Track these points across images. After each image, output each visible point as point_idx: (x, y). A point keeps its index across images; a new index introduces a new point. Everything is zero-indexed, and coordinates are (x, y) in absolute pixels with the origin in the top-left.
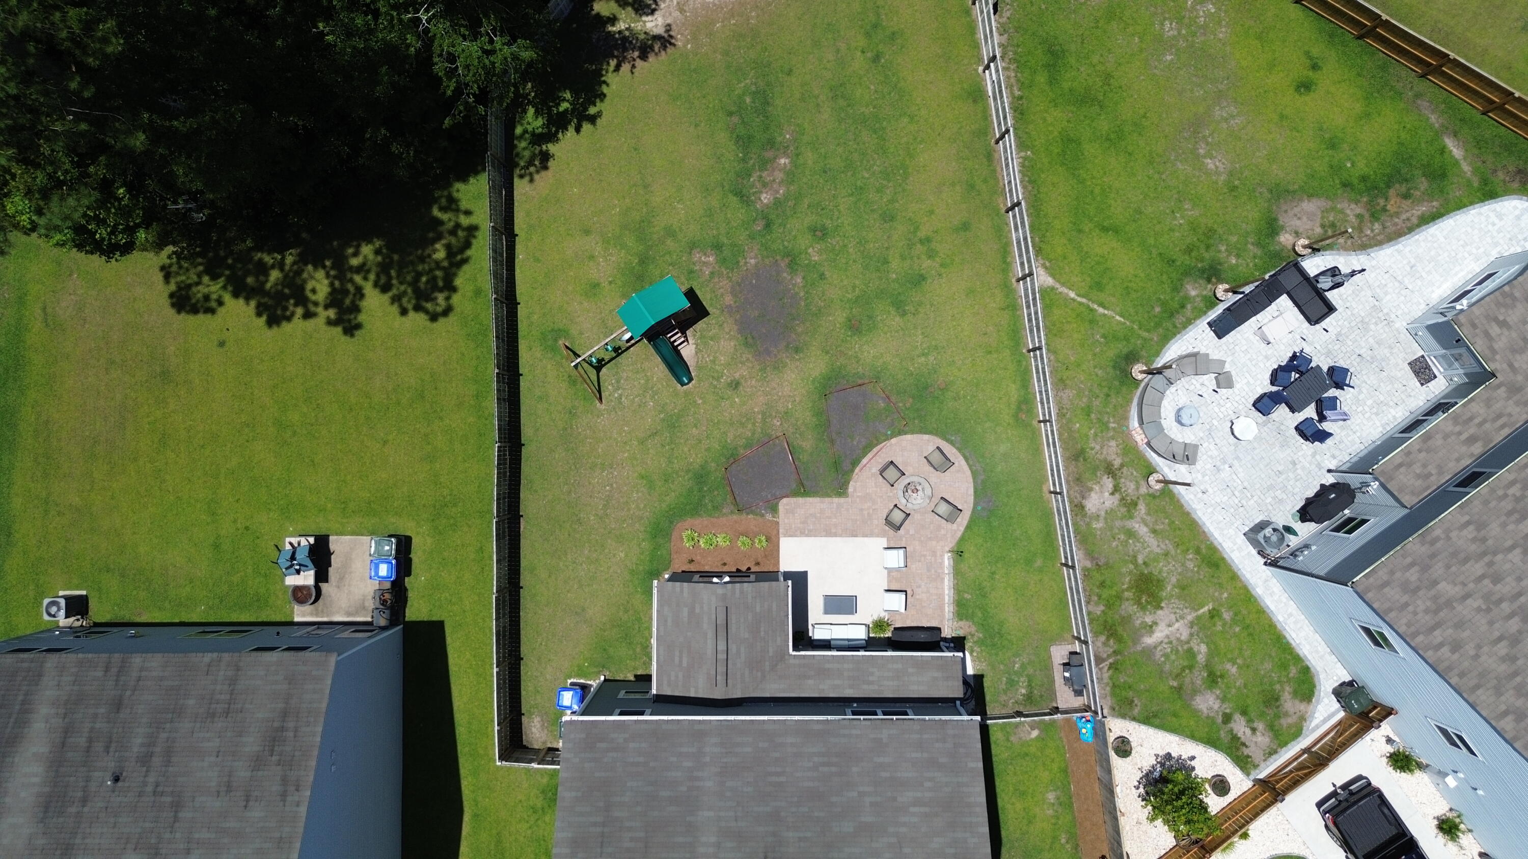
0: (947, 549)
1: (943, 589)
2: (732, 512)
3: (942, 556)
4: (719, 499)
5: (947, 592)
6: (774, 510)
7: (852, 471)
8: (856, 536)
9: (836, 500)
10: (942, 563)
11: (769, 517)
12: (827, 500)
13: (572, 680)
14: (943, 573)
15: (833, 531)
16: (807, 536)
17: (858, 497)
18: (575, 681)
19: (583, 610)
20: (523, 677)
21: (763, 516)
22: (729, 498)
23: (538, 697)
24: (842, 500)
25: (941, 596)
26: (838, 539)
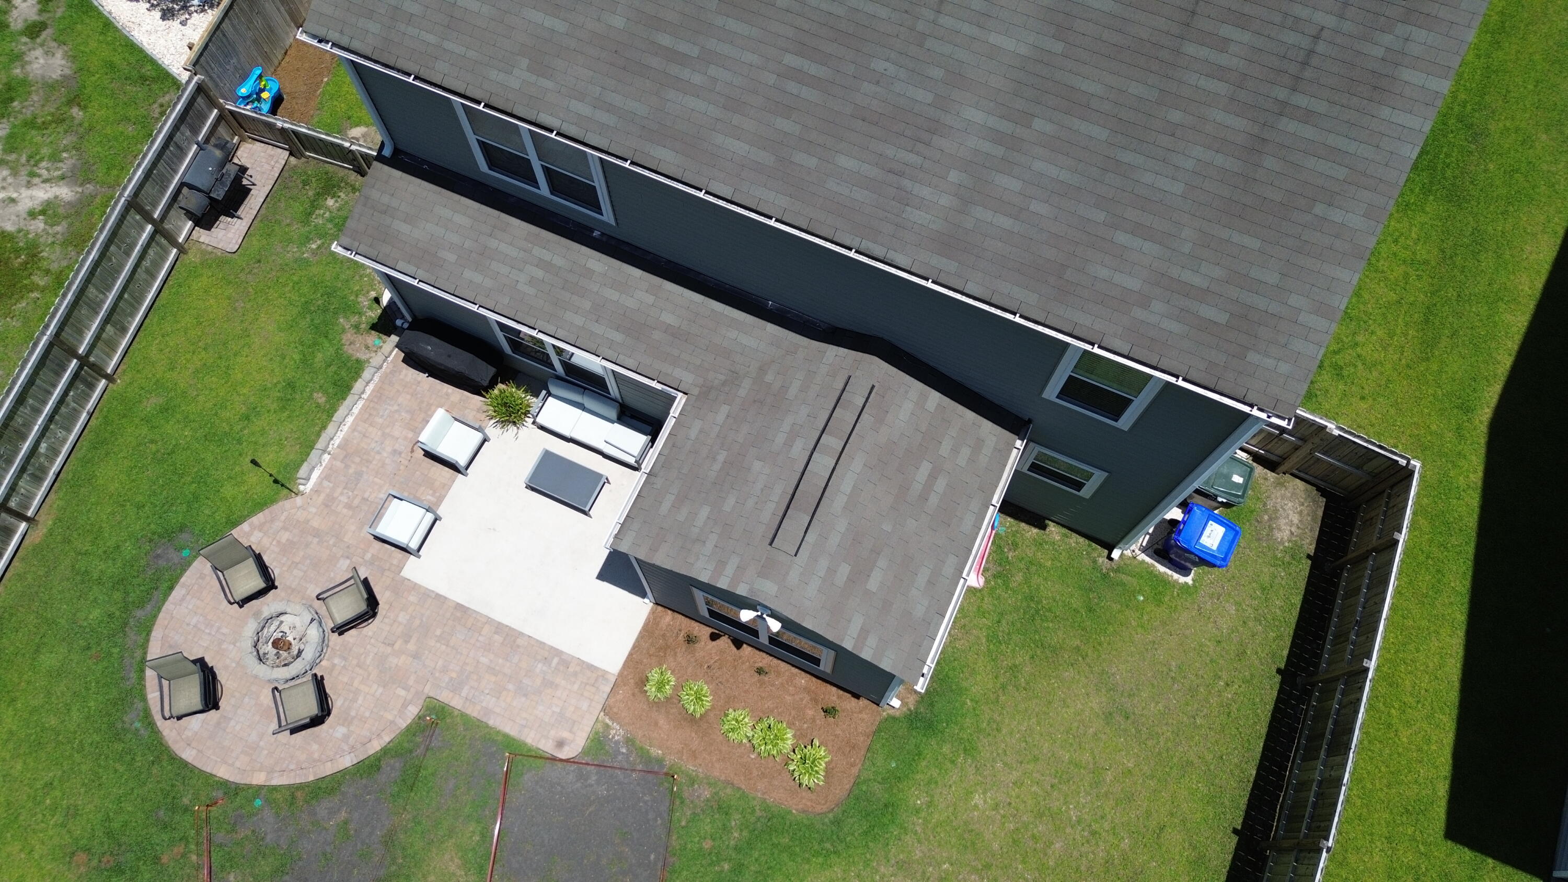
0: (299, 500)
1: (353, 429)
2: (692, 781)
3: (316, 491)
4: (707, 827)
5: (350, 420)
6: (598, 741)
7: (385, 751)
8: (459, 607)
9: (456, 702)
10: (326, 477)
11: (617, 732)
12: (474, 712)
13: (1182, 579)
14: (334, 458)
15: (498, 638)
16: (558, 653)
17: (406, 689)
18: (1176, 576)
19: (1108, 716)
20: (1288, 632)
21: (629, 741)
22: (682, 817)
23: (1266, 579)
24: (445, 696)
25: (367, 416)
26: (498, 616)
